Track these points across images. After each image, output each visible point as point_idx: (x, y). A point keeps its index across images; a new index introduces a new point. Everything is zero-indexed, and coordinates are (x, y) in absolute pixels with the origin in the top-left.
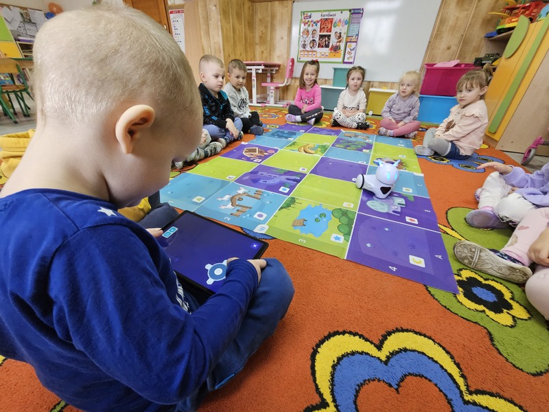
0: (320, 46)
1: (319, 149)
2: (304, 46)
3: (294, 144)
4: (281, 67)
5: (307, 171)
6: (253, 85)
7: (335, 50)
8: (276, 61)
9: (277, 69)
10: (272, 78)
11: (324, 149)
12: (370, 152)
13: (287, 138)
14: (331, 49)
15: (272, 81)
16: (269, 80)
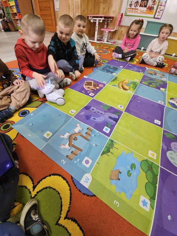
0: (141, 6)
1: (132, 85)
2: (131, 5)
3: (116, 79)
4: (114, 18)
5: (123, 109)
6: (96, 30)
7: (150, 10)
8: (111, 15)
9: (112, 19)
10: (108, 25)
11: (134, 85)
12: (165, 91)
13: (112, 73)
14: (148, 8)
15: (107, 27)
16: (105, 26)
